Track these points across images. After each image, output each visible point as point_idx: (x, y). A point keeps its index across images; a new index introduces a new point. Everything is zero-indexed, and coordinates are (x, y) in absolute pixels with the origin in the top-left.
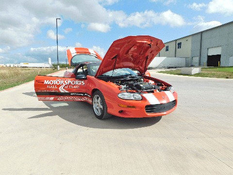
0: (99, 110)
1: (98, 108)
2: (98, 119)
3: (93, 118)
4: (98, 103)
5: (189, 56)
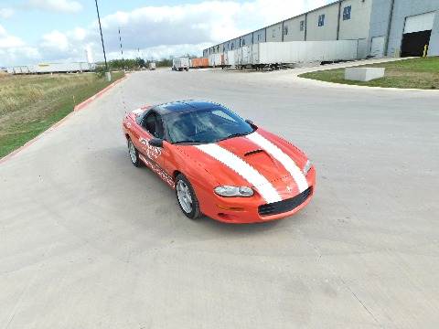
0: (189, 205)
1: (185, 200)
4: (185, 192)
5: (366, 35)
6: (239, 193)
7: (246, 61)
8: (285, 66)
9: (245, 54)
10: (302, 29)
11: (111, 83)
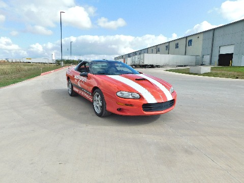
0: (99, 108)
1: (98, 105)
2: (98, 117)
3: (93, 115)
4: (98, 100)
5: (200, 54)
6: (131, 97)
7: (137, 63)
8: (157, 66)
9: (136, 60)
10: (167, 50)
11: (63, 67)
